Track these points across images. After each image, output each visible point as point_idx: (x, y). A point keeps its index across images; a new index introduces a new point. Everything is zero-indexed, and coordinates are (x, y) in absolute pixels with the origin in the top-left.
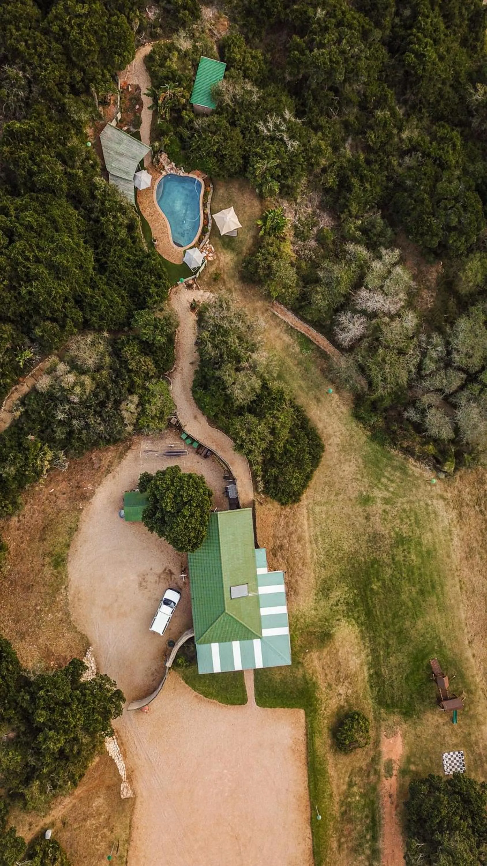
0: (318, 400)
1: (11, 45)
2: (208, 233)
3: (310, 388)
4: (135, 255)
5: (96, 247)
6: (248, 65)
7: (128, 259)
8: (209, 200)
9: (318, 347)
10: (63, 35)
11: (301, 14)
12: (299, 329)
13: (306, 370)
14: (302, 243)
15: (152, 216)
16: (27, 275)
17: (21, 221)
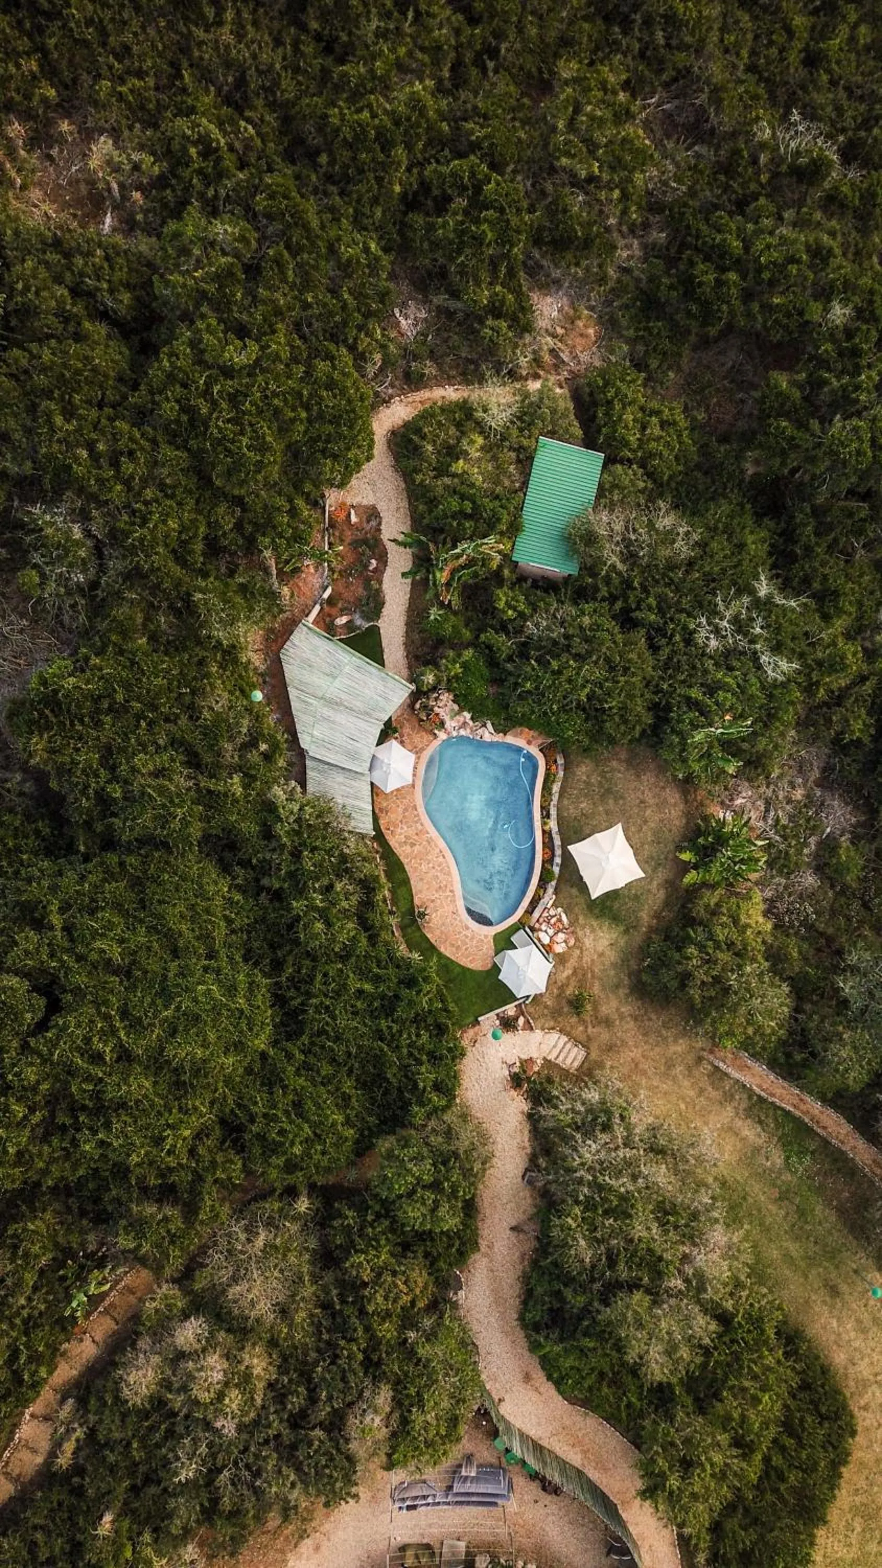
0: (834, 1292)
1: (50, 457)
2: (554, 883)
3: (811, 1261)
4: (377, 979)
5: (277, 966)
6: (653, 445)
7: (360, 992)
8: (555, 798)
9: (826, 1143)
10: (192, 421)
11: (789, 315)
12: (778, 1103)
13: (802, 1213)
14: (783, 881)
15: (413, 845)
16: (97, 1096)
17: (80, 949)
